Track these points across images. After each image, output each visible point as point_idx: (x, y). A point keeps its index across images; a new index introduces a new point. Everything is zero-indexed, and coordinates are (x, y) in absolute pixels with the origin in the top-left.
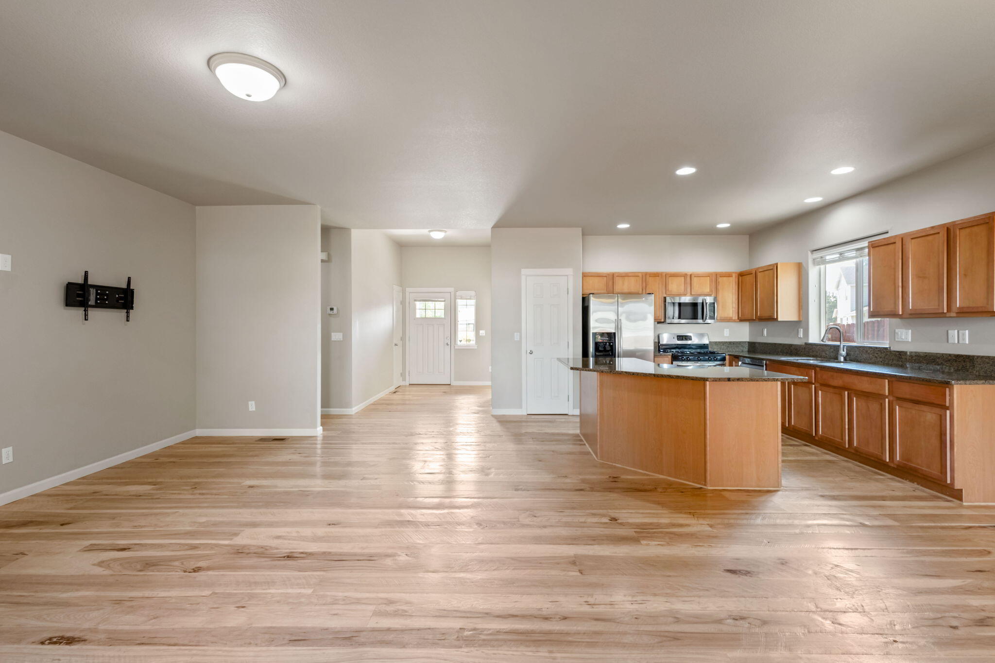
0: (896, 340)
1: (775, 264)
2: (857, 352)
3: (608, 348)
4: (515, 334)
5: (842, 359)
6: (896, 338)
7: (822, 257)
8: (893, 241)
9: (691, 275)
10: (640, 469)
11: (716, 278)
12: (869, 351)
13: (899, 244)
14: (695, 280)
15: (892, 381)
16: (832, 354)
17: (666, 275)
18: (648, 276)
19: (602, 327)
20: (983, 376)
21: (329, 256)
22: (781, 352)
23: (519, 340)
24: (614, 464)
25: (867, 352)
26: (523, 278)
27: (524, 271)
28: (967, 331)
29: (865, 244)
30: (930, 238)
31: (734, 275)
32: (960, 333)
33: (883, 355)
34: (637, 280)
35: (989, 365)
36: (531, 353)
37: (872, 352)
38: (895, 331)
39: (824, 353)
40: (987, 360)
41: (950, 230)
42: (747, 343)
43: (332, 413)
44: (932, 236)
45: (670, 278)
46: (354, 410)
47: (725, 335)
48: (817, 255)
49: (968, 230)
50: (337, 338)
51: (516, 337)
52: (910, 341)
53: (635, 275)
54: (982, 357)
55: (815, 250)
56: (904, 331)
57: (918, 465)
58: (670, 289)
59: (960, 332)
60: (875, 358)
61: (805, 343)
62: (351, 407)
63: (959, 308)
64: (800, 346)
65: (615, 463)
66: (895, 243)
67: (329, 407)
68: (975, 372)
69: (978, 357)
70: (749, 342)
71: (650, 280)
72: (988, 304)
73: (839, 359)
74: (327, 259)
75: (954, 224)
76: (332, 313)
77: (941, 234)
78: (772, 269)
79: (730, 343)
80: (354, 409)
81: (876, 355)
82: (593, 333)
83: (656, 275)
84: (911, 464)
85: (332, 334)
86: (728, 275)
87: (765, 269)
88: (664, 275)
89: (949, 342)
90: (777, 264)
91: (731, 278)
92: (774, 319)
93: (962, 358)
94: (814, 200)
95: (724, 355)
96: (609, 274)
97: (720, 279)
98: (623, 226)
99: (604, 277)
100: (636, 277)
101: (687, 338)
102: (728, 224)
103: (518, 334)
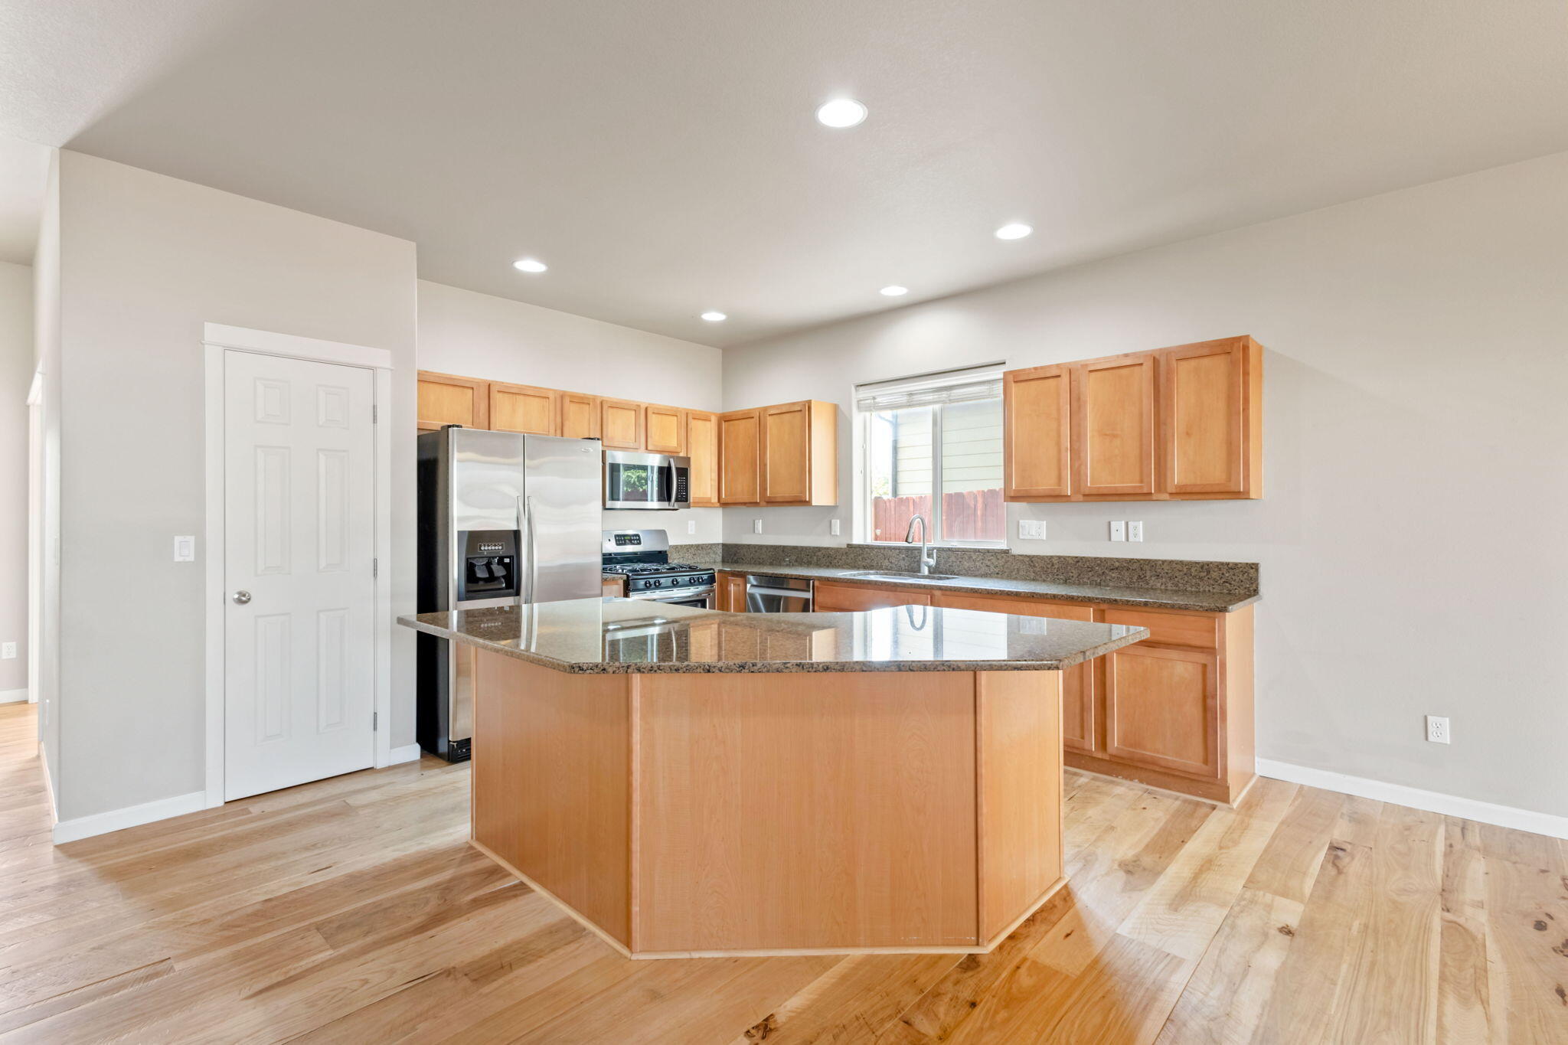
0: (1021, 537)
1: (807, 401)
2: (953, 558)
3: (499, 571)
4: (177, 539)
5: (925, 571)
6: (1020, 533)
7: (874, 398)
8: (1055, 372)
9: (646, 409)
10: (782, 947)
11: (687, 421)
12: (974, 558)
13: (1065, 379)
14: (653, 419)
15: (1103, 611)
16: (902, 563)
17: (602, 403)
18: (566, 401)
19: (485, 518)
20: (1171, 591)
22: (796, 561)
23: (191, 558)
24: (696, 955)
25: (970, 557)
26: (212, 356)
27: (213, 332)
28: (1141, 522)
29: (997, 373)
30: (1124, 371)
31: (714, 419)
32: (1130, 526)
33: (1001, 562)
34: (545, 407)
35: (1181, 573)
36: (243, 599)
37: (980, 557)
38: (1019, 522)
39: (887, 561)
40: (1179, 567)
41: (1158, 361)
42: (720, 547)
44: (1128, 369)
45: (611, 410)
47: (690, 533)
48: (864, 393)
49: (1193, 363)
51: (183, 549)
52: (1045, 538)
53: (540, 395)
54: (1171, 562)
55: (861, 385)
56: (1034, 523)
57: (1158, 753)
58: (609, 435)
59: (1131, 524)
60: (986, 568)
61: (848, 545)
63: (1177, 487)
64: (837, 550)
65: (698, 949)
66: (1059, 376)
68: (1159, 585)
69: (1164, 562)
70: (723, 545)
71: (572, 409)
72: (1229, 479)
73: (922, 571)
75: (1168, 352)
77: (1144, 367)
78: (800, 411)
79: (698, 546)
81: (989, 563)
82: (460, 533)
83: (582, 400)
84: (1144, 752)
86: (706, 418)
87: (784, 410)
88: (598, 402)
89: (1112, 539)
90: (809, 402)
91: (708, 423)
92: (806, 501)
93: (1138, 564)
94: (895, 292)
95: (712, 571)
96: (479, 383)
97: (693, 423)
98: (530, 266)
99: (465, 390)
100: (542, 400)
101: (634, 540)
102: (725, 314)
103: (191, 539)
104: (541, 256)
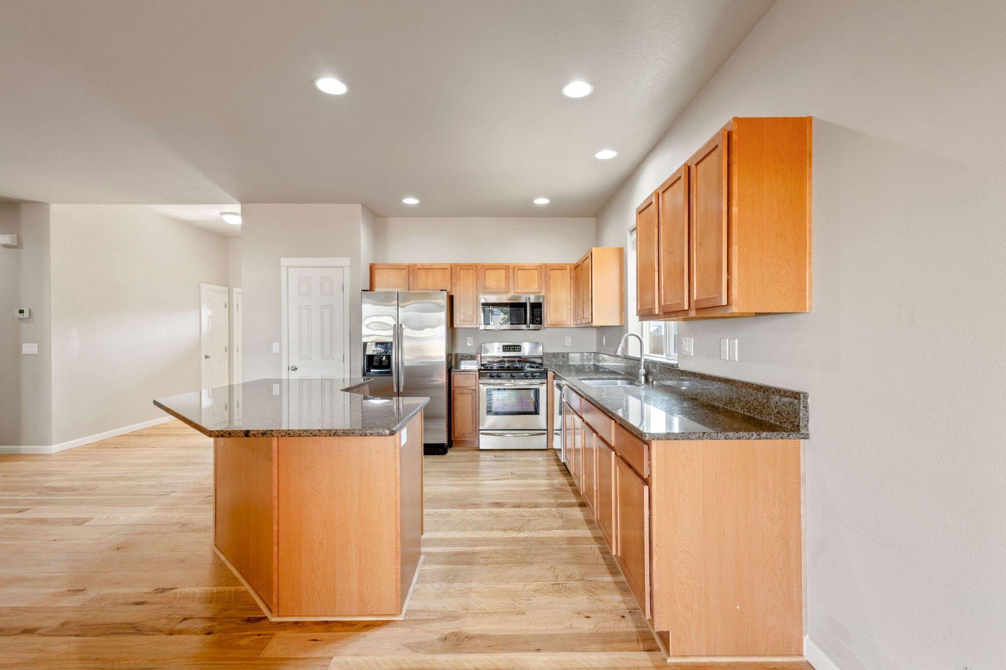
3: (385, 362)
4: (274, 344)
5: (643, 379)
9: (513, 267)
11: (545, 271)
14: (519, 273)
17: (482, 267)
18: (458, 269)
19: (377, 335)
21: (19, 240)
23: (278, 352)
26: (284, 270)
27: (285, 261)
30: (675, 187)
31: (568, 269)
32: (730, 344)
34: (444, 274)
36: (294, 369)
37: (664, 370)
41: (690, 170)
43: (23, 452)
44: (676, 184)
45: (487, 271)
46: (55, 448)
49: (703, 165)
50: (29, 351)
51: (276, 347)
52: (692, 355)
53: (442, 267)
55: (633, 230)
56: (688, 340)
58: (487, 286)
62: (50, 443)
67: (19, 444)
71: (461, 273)
74: (16, 245)
76: (21, 317)
77: (682, 179)
78: (588, 257)
80: (53, 446)
83: (469, 267)
85: (24, 345)
86: (562, 268)
87: (585, 258)
88: (479, 267)
90: (591, 250)
91: (564, 272)
92: (590, 323)
96: (408, 266)
97: (551, 273)
98: (411, 201)
99: (401, 270)
100: (443, 270)
101: (516, 348)
102: (548, 198)
103: (278, 344)
104: (415, 196)
